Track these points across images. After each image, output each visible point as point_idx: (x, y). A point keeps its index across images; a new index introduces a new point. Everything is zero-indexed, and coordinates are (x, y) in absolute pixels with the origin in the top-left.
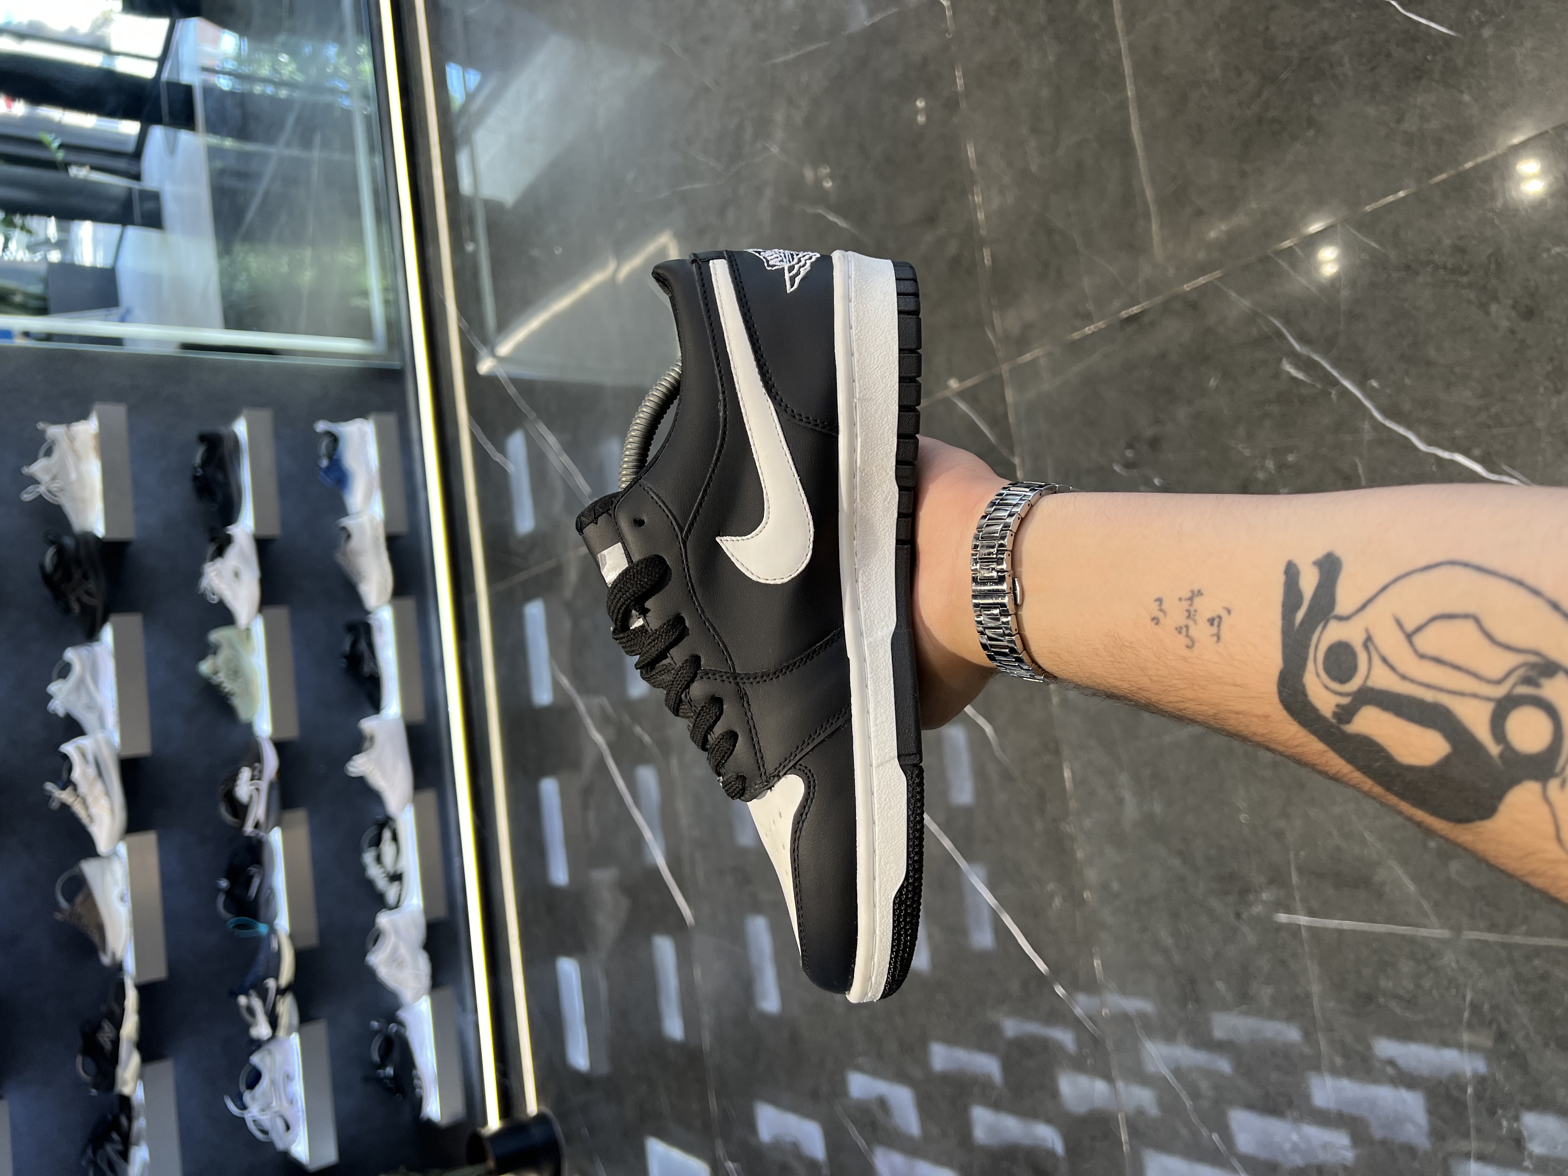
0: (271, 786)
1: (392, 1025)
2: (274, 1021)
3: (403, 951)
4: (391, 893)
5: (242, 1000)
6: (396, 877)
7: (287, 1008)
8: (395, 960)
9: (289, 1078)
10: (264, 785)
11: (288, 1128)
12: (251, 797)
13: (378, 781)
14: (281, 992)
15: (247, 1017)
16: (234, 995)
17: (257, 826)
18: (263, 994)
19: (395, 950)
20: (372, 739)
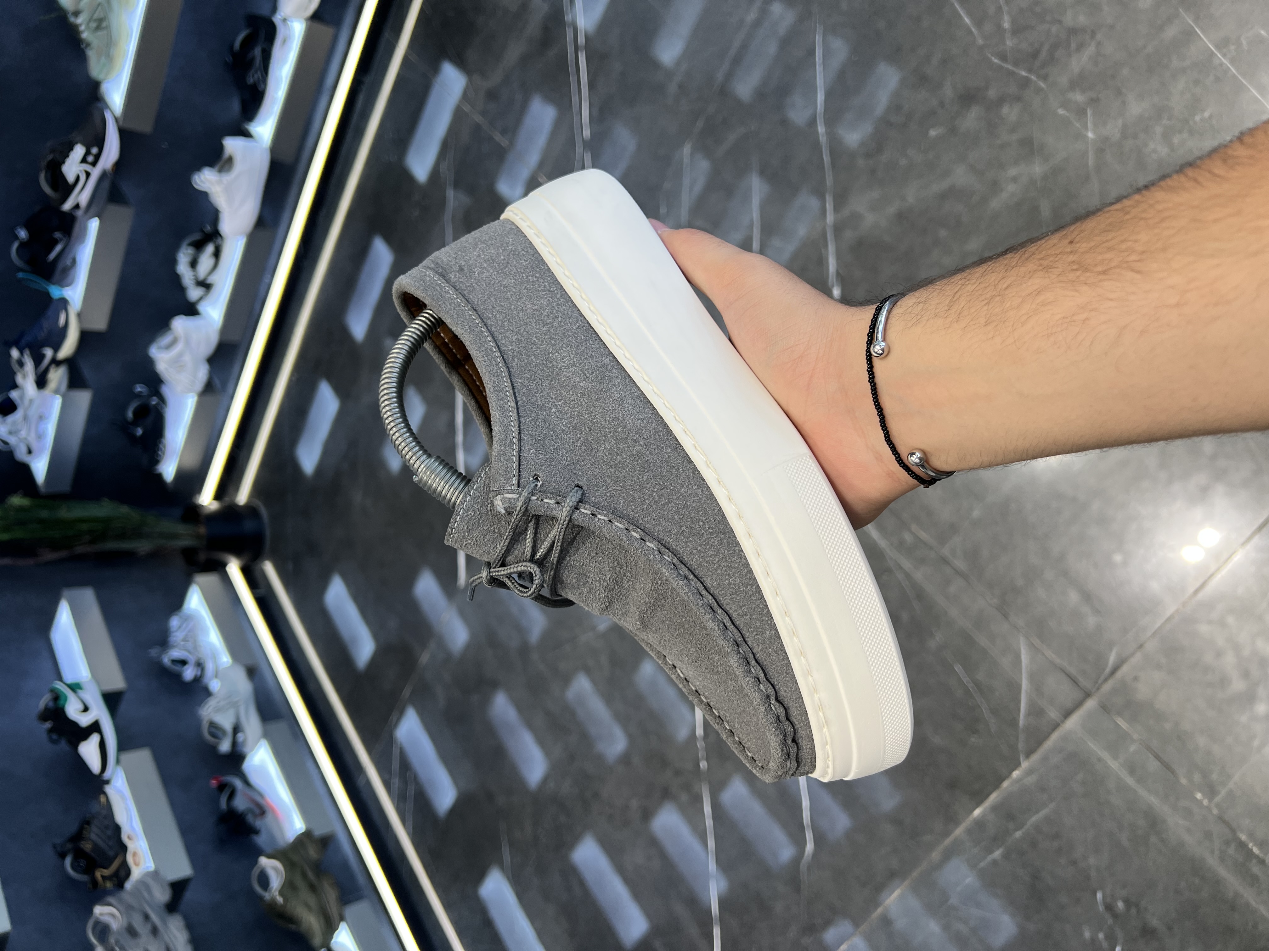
0: (104, 176)
1: (155, 398)
2: (41, 382)
3: (187, 358)
4: (194, 293)
5: (15, 353)
6: (205, 285)
7: (57, 376)
8: (177, 362)
9: (41, 418)
10: (96, 173)
11: (30, 452)
12: (78, 179)
13: (220, 199)
14: (55, 362)
15: (15, 367)
16: (9, 345)
17: (77, 206)
18: (38, 359)
19: (180, 355)
20: (230, 160)
